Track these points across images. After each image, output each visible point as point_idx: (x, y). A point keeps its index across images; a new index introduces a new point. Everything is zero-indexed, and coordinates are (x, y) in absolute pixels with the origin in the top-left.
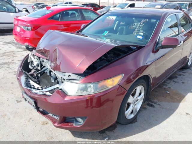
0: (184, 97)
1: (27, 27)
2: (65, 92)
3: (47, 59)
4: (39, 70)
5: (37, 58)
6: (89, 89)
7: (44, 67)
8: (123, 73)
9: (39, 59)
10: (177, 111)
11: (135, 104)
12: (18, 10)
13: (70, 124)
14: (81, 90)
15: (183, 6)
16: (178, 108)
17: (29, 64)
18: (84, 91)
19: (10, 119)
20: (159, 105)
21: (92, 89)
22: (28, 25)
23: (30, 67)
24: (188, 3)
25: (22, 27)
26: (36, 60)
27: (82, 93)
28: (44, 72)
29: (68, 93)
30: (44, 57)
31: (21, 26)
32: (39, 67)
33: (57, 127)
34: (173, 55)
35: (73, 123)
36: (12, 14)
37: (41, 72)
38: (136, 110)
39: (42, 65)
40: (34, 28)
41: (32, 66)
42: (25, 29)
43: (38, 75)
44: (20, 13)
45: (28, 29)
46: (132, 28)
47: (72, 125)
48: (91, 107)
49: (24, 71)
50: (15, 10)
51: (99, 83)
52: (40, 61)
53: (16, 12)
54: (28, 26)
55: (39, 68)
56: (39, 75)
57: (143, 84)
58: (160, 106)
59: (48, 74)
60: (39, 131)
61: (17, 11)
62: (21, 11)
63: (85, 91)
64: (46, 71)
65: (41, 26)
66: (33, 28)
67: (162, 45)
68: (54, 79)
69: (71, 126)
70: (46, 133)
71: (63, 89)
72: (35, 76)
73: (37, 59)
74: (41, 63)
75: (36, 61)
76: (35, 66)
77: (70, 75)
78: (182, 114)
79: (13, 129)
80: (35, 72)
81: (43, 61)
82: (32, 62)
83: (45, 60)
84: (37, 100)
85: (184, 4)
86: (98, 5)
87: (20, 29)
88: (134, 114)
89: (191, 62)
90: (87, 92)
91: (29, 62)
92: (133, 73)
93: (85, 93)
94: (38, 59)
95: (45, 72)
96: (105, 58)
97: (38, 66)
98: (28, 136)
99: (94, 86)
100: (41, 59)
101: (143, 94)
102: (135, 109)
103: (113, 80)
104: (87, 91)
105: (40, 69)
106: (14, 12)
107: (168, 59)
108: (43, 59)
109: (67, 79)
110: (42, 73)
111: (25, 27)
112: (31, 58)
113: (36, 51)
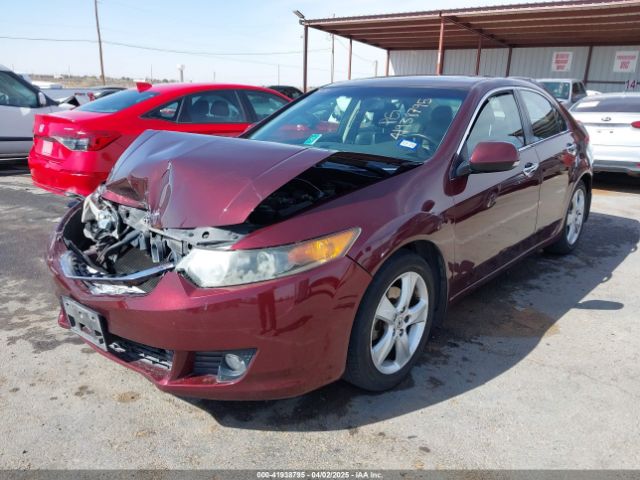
0: (552, 322)
1: (75, 141)
2: (193, 278)
3: (139, 208)
4: (116, 241)
5: (110, 205)
6: (262, 267)
7: (131, 229)
8: (360, 226)
9: (117, 209)
10: (529, 357)
11: (402, 330)
12: (47, 98)
13: (205, 380)
14: (239, 269)
15: (556, 91)
16: (535, 351)
17: (83, 226)
18: (246, 272)
19: (17, 390)
20: (478, 346)
21: (270, 266)
22: (80, 133)
23: (87, 234)
24: (570, 81)
25: (61, 140)
26: (107, 213)
27: (241, 277)
28: (129, 245)
29: (202, 279)
30: (132, 202)
31: (55, 138)
32: (116, 231)
33: (166, 389)
34: (518, 213)
35: (216, 374)
36: (26, 111)
37: (120, 247)
38: (406, 351)
39: (123, 226)
40: (97, 142)
41: (93, 232)
42: (71, 147)
43: (110, 258)
44: (53, 107)
45: (77, 146)
46: (388, 122)
47: (213, 381)
48: (273, 332)
49: (68, 242)
50: (38, 99)
51: (292, 248)
52: (119, 216)
53: (38, 105)
54: (81, 137)
55: (115, 234)
56: (114, 258)
57: (420, 268)
58: (482, 348)
59: (143, 247)
60: (111, 417)
61: (43, 100)
62: (57, 104)
63: (251, 272)
64: (134, 243)
65: (120, 136)
66: (93, 144)
67: (472, 164)
68: (160, 253)
69: (207, 383)
70: (132, 421)
71: (186, 270)
72: (102, 258)
73: (110, 211)
74: (121, 220)
75: (105, 217)
76: (102, 231)
77: (207, 233)
78: (543, 365)
79: (28, 414)
80: (101, 249)
81: (128, 215)
82: (93, 222)
83: (133, 211)
84: (107, 312)
85: (558, 84)
86: (299, 91)
87: (54, 145)
88: (400, 363)
89: (576, 236)
90: (258, 275)
91: (83, 220)
92: (389, 242)
93: (250, 277)
94: (113, 209)
95: (132, 247)
96: (311, 198)
97: (112, 228)
98: (76, 431)
99: (275, 256)
100: (122, 209)
101: (424, 301)
102: (403, 345)
103: (331, 245)
104: (255, 271)
105: (117, 237)
106: (32, 107)
107: (503, 222)
108: (128, 208)
109: (198, 244)
110: (124, 248)
111: (69, 140)
112: (90, 211)
113: (108, 187)
